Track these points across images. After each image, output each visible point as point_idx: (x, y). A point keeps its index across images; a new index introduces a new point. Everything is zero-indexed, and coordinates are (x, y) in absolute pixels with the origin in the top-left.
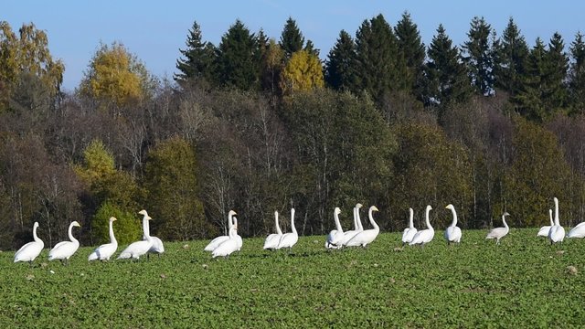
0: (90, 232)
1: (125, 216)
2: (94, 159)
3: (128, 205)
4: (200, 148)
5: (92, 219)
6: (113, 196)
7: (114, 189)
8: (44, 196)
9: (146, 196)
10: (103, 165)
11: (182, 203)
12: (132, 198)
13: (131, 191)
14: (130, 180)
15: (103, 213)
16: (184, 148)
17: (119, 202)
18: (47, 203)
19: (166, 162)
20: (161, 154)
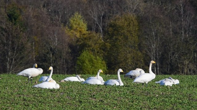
0: (76, 67)
1: (96, 59)
2: (75, 24)
3: (98, 52)
4: (142, 20)
5: (77, 59)
6: (89, 46)
7: (90, 43)
8: (49, 44)
9: (109, 47)
10: (80, 28)
11: (129, 53)
12: (100, 49)
13: (100, 44)
14: (99, 38)
15: (84, 56)
16: (132, 20)
17: (93, 50)
18: (51, 49)
19: (122, 28)
20: (119, 23)
